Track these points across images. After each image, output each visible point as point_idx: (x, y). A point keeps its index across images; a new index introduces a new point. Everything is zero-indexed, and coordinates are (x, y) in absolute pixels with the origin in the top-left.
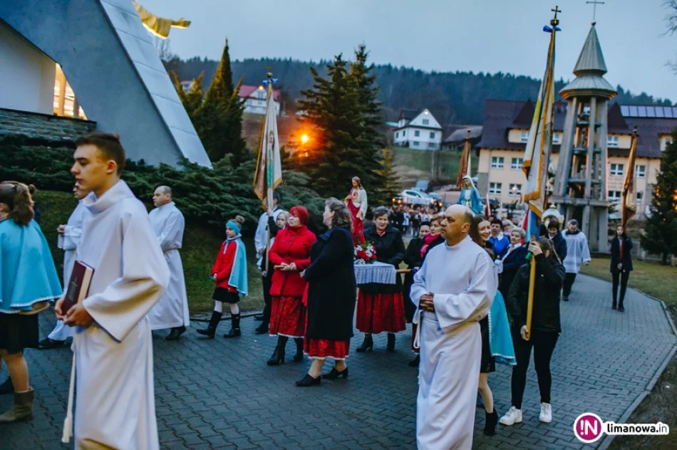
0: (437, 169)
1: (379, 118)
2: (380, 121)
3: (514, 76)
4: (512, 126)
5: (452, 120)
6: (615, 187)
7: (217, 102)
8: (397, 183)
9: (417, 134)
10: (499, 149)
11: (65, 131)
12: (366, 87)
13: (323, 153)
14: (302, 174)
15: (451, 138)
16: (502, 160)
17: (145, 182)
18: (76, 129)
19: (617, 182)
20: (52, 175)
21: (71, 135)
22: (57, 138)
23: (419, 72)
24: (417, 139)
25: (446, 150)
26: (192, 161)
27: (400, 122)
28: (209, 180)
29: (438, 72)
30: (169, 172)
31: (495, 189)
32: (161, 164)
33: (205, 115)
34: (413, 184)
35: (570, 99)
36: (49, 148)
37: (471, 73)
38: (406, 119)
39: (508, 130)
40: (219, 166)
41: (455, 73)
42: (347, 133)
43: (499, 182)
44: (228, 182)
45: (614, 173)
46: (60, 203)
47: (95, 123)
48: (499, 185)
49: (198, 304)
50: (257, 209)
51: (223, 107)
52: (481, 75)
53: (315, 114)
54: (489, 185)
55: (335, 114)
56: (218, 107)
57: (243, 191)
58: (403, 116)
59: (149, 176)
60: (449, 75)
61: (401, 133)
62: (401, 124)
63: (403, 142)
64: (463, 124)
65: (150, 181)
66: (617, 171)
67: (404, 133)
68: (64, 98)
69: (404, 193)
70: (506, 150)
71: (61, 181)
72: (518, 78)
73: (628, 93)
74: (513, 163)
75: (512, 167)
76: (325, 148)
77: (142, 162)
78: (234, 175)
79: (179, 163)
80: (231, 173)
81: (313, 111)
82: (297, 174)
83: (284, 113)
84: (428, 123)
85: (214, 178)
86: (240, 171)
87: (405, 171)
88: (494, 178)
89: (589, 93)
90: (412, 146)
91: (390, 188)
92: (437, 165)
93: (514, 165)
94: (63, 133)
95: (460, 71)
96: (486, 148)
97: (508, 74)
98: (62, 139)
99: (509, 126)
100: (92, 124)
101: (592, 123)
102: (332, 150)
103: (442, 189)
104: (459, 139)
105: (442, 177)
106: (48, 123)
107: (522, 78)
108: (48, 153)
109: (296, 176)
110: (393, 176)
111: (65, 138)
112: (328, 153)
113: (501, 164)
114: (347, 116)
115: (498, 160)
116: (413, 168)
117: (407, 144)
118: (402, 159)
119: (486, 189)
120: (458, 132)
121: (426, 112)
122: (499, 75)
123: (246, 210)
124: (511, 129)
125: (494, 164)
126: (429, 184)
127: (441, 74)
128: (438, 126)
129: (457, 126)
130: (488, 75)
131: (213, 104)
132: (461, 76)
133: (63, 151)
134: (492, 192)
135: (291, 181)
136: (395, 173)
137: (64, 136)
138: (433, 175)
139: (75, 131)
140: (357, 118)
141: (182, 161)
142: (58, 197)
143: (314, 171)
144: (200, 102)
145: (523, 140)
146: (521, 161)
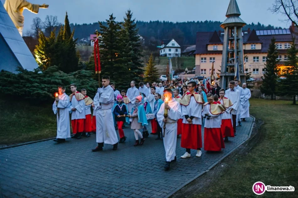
0: (179, 65)
1: (139, 43)
2: (140, 45)
3: (213, 22)
4: (209, 43)
5: (186, 43)
6: (256, 67)
9: (170, 50)
10: (204, 54)
12: (132, 29)
15: (185, 51)
16: (205, 59)
19: (256, 64)
23: (171, 23)
24: (170, 52)
25: (184, 57)
27: (162, 46)
29: (179, 22)
31: (203, 72)
35: (225, 28)
37: (194, 22)
38: (164, 44)
39: (207, 45)
41: (187, 22)
43: (205, 69)
45: (255, 61)
48: (205, 70)
50: (51, 90)
52: (198, 22)
54: (201, 70)
57: (45, 81)
60: (184, 23)
61: (163, 50)
63: (164, 54)
64: (191, 44)
66: (256, 60)
67: (164, 50)
70: (207, 54)
72: (214, 22)
73: (263, 25)
74: (210, 60)
75: (210, 62)
84: (174, 45)
87: (165, 67)
88: (202, 67)
89: (233, 25)
90: (168, 56)
91: (154, 75)
92: (178, 63)
95: (189, 21)
96: (198, 54)
97: (210, 21)
99: (208, 44)
101: (235, 38)
103: (181, 74)
104: (189, 51)
105: (181, 68)
107: (216, 22)
110: (155, 70)
113: (205, 61)
115: (204, 59)
117: (166, 55)
118: (163, 62)
119: (199, 72)
120: (188, 48)
121: (173, 40)
122: (206, 22)
123: (46, 91)
124: (208, 45)
125: (202, 61)
126: (175, 72)
127: (180, 23)
128: (179, 46)
129: (188, 45)
130: (201, 22)
131: (60, 43)
132: (190, 23)
134: (202, 73)
135: (82, 74)
136: (155, 68)
138: (177, 68)
145: (214, 49)
146: (214, 58)
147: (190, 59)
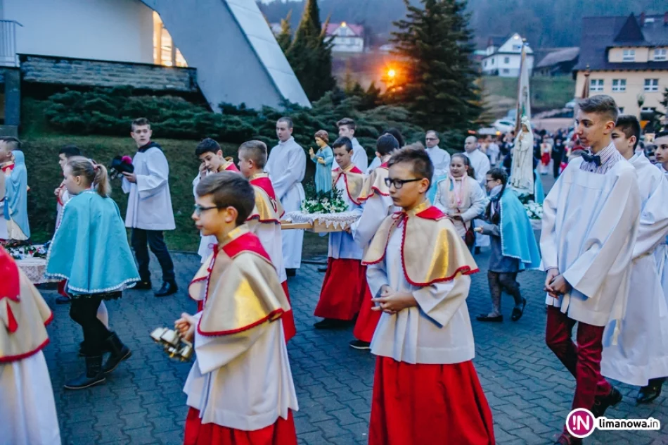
1: (471, 46)
4: (614, 45)
5: (543, 42)
7: (306, 41)
8: (490, 114)
9: (507, 61)
10: (598, 71)
11: (168, 79)
12: (458, 13)
13: (419, 85)
14: (401, 109)
15: (543, 63)
16: (601, 82)
17: (248, 125)
18: (178, 76)
20: (160, 124)
21: (174, 83)
22: (161, 87)
24: (506, 66)
25: (538, 76)
26: (293, 101)
27: (488, 50)
28: (312, 120)
30: (271, 114)
32: (264, 106)
33: (296, 56)
34: (505, 114)
36: (154, 97)
38: (494, 45)
39: (608, 49)
40: (320, 105)
42: (443, 63)
44: (331, 121)
46: (171, 150)
47: (195, 69)
49: (315, 247)
51: (313, 46)
53: (408, 45)
55: (430, 43)
56: (308, 45)
58: (492, 42)
59: (253, 119)
61: (489, 61)
62: (490, 51)
63: (492, 71)
64: (554, 47)
65: (254, 124)
67: (493, 61)
68: (161, 49)
69: (497, 123)
70: (606, 71)
71: (171, 128)
74: (614, 85)
75: (613, 89)
76: (421, 81)
77: (243, 105)
78: (335, 113)
79: (281, 105)
80: (332, 111)
81: (406, 42)
82: (396, 108)
83: (367, 49)
85: (317, 117)
86: (341, 109)
87: (497, 100)
90: (501, 74)
91: (483, 118)
93: (615, 87)
94: (166, 81)
96: (583, 71)
98: (166, 87)
99: (610, 45)
100: (192, 71)
102: (427, 82)
104: (553, 63)
106: (151, 72)
108: (154, 102)
109: (395, 111)
111: (168, 86)
112: (424, 85)
113: (600, 87)
114: (442, 44)
115: (597, 82)
116: (504, 97)
117: (496, 73)
118: (492, 88)
120: (550, 56)
121: (516, 37)
124: (612, 47)
125: (594, 87)
128: (530, 51)
129: (549, 49)
131: (303, 43)
133: (168, 100)
137: (167, 84)
139: (177, 79)
140: (452, 46)
141: (282, 102)
142: (169, 145)
143: (411, 105)
144: (290, 42)
145: (625, 59)
146: (623, 82)
147: (555, 82)
